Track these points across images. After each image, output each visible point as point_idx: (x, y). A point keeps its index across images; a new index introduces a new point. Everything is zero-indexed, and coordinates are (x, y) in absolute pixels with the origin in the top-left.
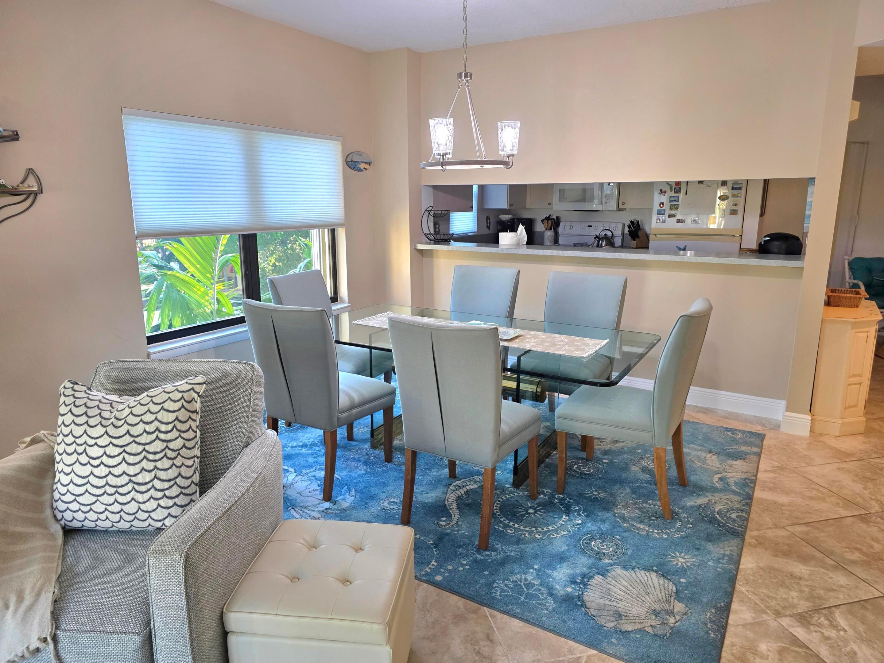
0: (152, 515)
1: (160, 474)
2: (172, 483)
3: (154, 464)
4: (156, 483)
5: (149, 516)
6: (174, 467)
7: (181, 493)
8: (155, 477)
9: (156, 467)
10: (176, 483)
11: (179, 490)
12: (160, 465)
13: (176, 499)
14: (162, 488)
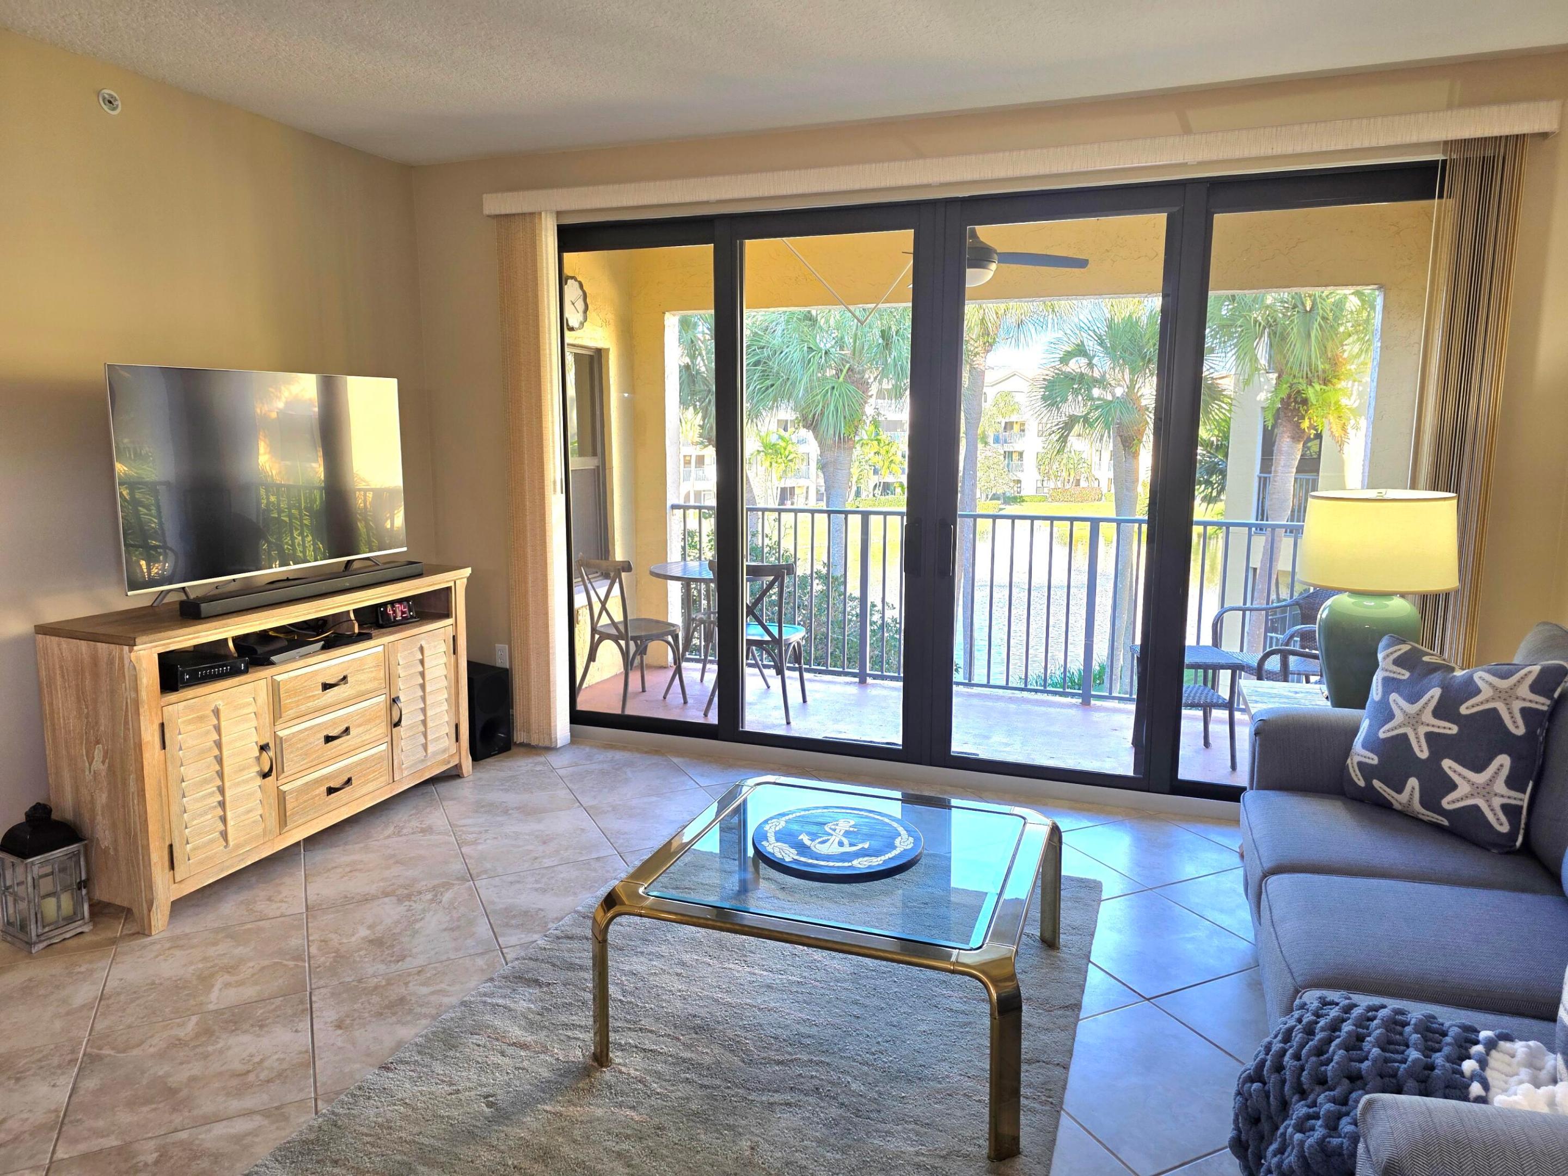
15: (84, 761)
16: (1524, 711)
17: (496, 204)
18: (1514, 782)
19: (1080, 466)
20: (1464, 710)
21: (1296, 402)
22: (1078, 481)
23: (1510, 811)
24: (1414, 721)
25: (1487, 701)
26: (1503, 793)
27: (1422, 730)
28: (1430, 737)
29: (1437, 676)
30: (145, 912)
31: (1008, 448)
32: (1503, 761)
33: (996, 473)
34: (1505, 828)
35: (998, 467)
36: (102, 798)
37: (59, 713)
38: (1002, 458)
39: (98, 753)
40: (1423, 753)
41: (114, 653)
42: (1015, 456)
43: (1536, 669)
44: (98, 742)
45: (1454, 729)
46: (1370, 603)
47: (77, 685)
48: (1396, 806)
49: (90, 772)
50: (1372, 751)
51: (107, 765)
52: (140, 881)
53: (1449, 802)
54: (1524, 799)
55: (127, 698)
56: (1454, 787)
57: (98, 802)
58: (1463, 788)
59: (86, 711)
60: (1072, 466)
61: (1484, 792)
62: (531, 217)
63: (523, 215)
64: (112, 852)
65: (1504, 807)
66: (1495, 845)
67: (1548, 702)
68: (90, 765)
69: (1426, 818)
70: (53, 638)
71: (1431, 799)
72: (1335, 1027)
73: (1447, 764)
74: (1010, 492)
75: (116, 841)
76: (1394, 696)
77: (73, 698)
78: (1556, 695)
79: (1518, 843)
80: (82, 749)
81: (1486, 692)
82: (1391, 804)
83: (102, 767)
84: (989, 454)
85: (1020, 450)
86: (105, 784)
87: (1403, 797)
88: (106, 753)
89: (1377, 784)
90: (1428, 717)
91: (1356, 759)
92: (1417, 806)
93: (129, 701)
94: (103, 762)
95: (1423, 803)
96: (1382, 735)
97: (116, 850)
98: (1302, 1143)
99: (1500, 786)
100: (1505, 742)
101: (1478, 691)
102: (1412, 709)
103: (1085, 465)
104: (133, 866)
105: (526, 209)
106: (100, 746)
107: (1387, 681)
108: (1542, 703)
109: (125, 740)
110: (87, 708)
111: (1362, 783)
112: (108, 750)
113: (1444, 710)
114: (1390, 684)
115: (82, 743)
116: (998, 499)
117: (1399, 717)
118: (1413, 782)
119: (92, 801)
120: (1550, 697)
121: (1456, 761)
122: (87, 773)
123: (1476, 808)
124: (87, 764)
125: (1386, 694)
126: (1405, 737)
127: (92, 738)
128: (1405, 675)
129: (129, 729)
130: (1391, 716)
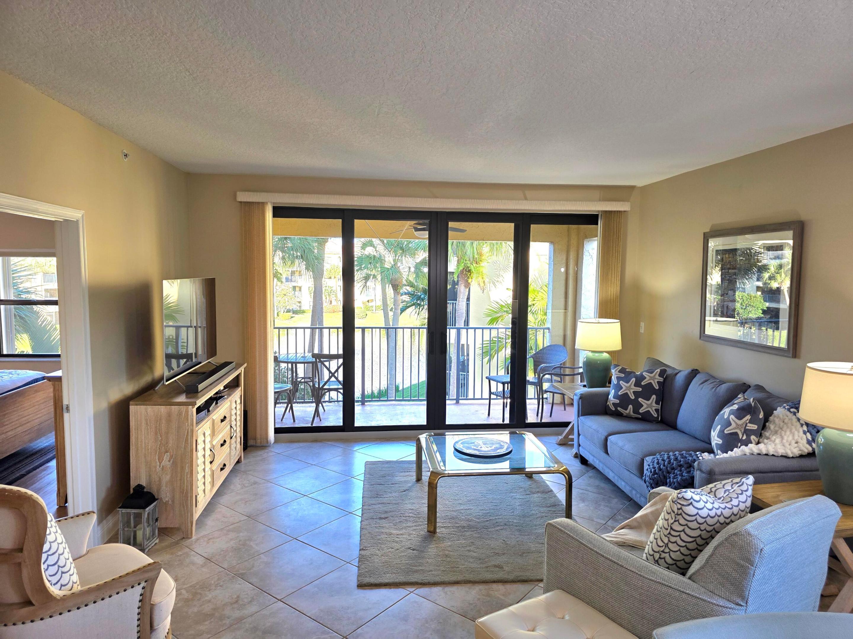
0: (671, 553)
1: (688, 531)
2: (693, 539)
3: (686, 522)
4: (683, 535)
5: (669, 552)
6: (699, 529)
7: (697, 548)
8: (683, 530)
9: (687, 525)
10: (695, 540)
11: (696, 546)
12: (690, 524)
13: (692, 551)
14: (686, 540)
15: (156, 463)
16: (658, 382)
17: (243, 197)
18: (657, 403)
19: (332, 294)
20: (643, 384)
21: (466, 271)
22: (331, 301)
23: (657, 410)
24: (629, 388)
25: (649, 380)
26: (655, 406)
27: (632, 391)
28: (634, 392)
29: (632, 374)
30: (190, 527)
31: (294, 284)
32: (654, 397)
33: (289, 297)
34: (656, 416)
35: (289, 295)
36: (166, 478)
37: (142, 442)
38: (291, 289)
39: (166, 457)
40: (633, 397)
41: (182, 409)
42: (297, 289)
43: (659, 370)
44: (167, 452)
45: (640, 389)
46: (597, 354)
47: (156, 427)
48: (625, 414)
49: (160, 467)
50: (617, 399)
51: (171, 462)
52: (188, 513)
53: (641, 411)
54: (659, 407)
55: (188, 429)
56: (642, 406)
57: (164, 480)
58: (645, 406)
59: (160, 438)
60: (327, 294)
61: (650, 406)
62: (262, 205)
63: (258, 203)
64: (170, 503)
65: (656, 410)
66: (654, 421)
67: (663, 379)
68: (160, 463)
69: (634, 417)
70: (142, 406)
71: (636, 411)
72: (658, 463)
73: (640, 399)
74: (295, 307)
75: (173, 497)
76: (621, 382)
77: (152, 433)
78: (665, 377)
79: (659, 419)
80: (155, 456)
81: (648, 378)
82: (623, 414)
83: (168, 463)
84: (283, 287)
85: (299, 285)
86: (169, 471)
87: (627, 411)
88: (171, 457)
89: (619, 409)
90: (633, 387)
91: (611, 402)
92: (632, 413)
93: (189, 430)
94: (169, 461)
95: (633, 412)
96: (619, 393)
97: (173, 501)
98: (677, 481)
99: (654, 404)
100: (654, 392)
101: (645, 378)
102: (628, 385)
103: (334, 293)
104: (184, 507)
105: (261, 201)
106: (168, 453)
107: (618, 378)
108: (661, 380)
109: (185, 449)
110: (161, 436)
111: (614, 409)
112: (173, 455)
113: (637, 384)
114: (619, 379)
115: (156, 454)
116: (289, 312)
117: (624, 388)
118: (631, 407)
119: (160, 480)
120: (663, 377)
121: (642, 398)
122: (158, 467)
123: (649, 411)
124: (158, 463)
125: (618, 382)
126: (627, 393)
127: (163, 450)
128: (623, 375)
129: (188, 444)
130: (622, 388)
